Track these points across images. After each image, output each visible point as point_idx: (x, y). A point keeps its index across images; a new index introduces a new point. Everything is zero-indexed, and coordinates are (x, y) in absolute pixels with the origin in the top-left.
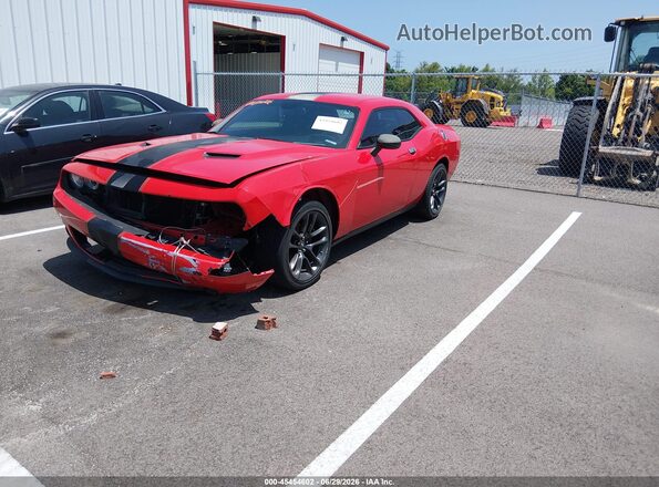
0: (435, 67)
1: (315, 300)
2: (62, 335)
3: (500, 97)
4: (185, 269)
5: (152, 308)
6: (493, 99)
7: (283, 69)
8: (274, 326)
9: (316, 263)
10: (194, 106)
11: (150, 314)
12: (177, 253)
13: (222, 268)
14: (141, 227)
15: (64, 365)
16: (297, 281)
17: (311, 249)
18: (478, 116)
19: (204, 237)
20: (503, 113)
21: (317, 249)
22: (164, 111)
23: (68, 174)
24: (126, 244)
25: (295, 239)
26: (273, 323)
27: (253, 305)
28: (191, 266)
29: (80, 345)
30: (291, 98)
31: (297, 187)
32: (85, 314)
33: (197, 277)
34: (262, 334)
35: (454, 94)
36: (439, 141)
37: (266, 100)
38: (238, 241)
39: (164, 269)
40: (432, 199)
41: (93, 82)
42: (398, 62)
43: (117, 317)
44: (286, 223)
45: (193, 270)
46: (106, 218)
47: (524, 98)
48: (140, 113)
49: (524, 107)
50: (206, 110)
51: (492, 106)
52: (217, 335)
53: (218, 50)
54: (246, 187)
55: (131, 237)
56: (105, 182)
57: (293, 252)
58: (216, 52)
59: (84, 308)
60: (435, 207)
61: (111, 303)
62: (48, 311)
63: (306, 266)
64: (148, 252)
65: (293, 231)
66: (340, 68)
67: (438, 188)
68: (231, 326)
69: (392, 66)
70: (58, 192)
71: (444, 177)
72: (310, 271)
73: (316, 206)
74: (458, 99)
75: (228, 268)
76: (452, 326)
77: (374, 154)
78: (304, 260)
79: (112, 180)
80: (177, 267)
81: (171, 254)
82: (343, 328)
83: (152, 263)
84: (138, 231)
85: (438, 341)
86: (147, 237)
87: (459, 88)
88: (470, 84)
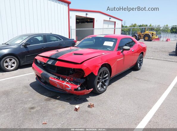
0: (135, 25)
1: (105, 97)
2: (32, 108)
3: (155, 33)
4: (67, 88)
5: (58, 99)
6: (153, 33)
7: (94, 27)
8: (93, 107)
9: (105, 85)
10: (70, 38)
11: (57, 101)
12: (65, 83)
13: (78, 88)
14: (55, 75)
15: (32, 119)
16: (99, 91)
17: (103, 81)
18: (149, 38)
19: (72, 78)
20: (156, 37)
21: (105, 81)
22: (63, 40)
23: (36, 60)
24: (51, 81)
25: (99, 79)
26: (93, 106)
27: (87, 98)
28: (69, 88)
29: (38, 112)
30: (97, 36)
31: (99, 63)
32: (39, 101)
33: (70, 91)
34: (89, 109)
35: (141, 32)
36: (140, 47)
37: (90, 37)
38: (82, 80)
39: (61, 88)
40: (139, 64)
41: (45, 33)
42: (125, 24)
43: (48, 102)
44: (96, 74)
45: (70, 89)
46: (46, 72)
47: (162, 33)
48: (56, 41)
49: (162, 35)
50: (74, 39)
51: (153, 35)
52: (76, 110)
53: (77, 23)
54: (85, 64)
55: (52, 78)
56: (46, 62)
57: (98, 82)
58: (76, 23)
59: (39, 99)
60: (140, 66)
61: (47, 97)
62: (29, 100)
63: (102, 86)
64: (57, 83)
65: (98, 76)
66: (109, 26)
67: (140, 61)
68: (80, 106)
69: (123, 25)
70: (34, 64)
71: (142, 58)
72: (103, 88)
73: (105, 69)
74: (143, 33)
75: (79, 88)
76: (150, 108)
77: (122, 52)
78: (102, 85)
79: (48, 62)
80: (65, 87)
81: (63, 84)
82: (115, 108)
83: (58, 86)
84: (54, 76)
85: (146, 114)
86: (57, 79)
87: (143, 30)
88: (146, 30)
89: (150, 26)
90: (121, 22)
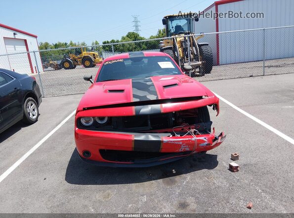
2: (183, 205)
3: (96, 53)
4: (202, 144)
18: (90, 63)
19: (194, 127)
20: (100, 60)
24: (167, 144)
28: (205, 142)
33: (208, 146)
35: (76, 54)
38: (209, 123)
39: (188, 150)
51: (95, 58)
64: (181, 143)
66: (17, 49)
74: (79, 56)
80: (198, 144)
81: (193, 139)
83: (183, 148)
87: (78, 51)
88: (82, 50)
89: (71, 44)
90: (34, 39)
